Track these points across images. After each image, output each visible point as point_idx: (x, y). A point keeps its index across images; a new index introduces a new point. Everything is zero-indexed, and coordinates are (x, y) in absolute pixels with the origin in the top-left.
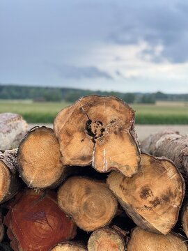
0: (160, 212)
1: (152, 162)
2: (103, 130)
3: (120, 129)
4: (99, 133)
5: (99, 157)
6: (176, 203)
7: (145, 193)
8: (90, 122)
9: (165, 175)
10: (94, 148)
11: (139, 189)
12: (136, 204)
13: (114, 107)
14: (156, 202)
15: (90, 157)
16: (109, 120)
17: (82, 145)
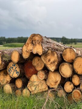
0: (52, 66)
1: (51, 52)
2: (36, 43)
3: (39, 43)
4: (34, 43)
5: (34, 50)
6: (56, 63)
7: (49, 60)
8: (33, 41)
9: (54, 56)
10: (33, 48)
11: (48, 60)
12: (47, 64)
13: (38, 37)
14: (51, 63)
15: (32, 50)
16: (37, 40)
17: (31, 47)
